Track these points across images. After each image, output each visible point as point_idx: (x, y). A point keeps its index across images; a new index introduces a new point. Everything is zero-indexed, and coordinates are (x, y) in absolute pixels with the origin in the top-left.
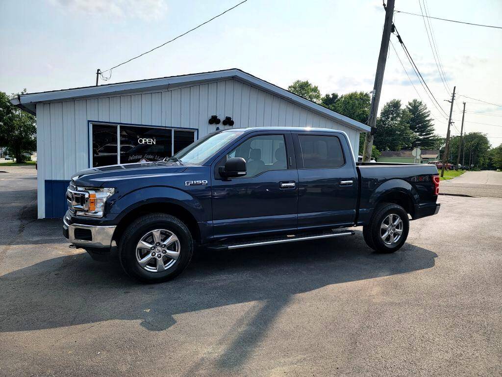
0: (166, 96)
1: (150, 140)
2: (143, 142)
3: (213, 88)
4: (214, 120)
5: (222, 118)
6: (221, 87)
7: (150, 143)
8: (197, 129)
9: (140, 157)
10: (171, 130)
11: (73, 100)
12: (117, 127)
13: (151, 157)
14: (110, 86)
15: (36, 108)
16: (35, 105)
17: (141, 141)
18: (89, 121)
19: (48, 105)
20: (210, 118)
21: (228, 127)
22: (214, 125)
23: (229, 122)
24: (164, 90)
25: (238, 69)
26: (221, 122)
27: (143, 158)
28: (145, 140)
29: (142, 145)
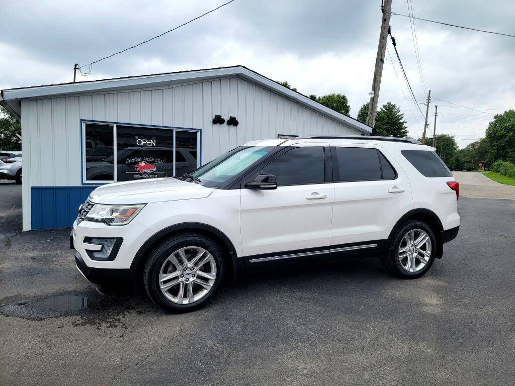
0: (168, 93)
1: (150, 141)
2: (143, 143)
3: (216, 86)
4: (218, 120)
5: (226, 118)
6: (225, 85)
7: (150, 144)
8: (201, 130)
9: (139, 159)
10: (173, 130)
11: (65, 97)
13: (151, 159)
14: (106, 81)
15: (20, 105)
16: (19, 102)
17: (140, 142)
18: (82, 120)
19: (35, 102)
20: (214, 117)
21: (232, 128)
22: (218, 125)
23: (233, 122)
24: (165, 87)
25: (243, 67)
26: (226, 121)
27: (142, 161)
28: (144, 141)
29: (142, 146)
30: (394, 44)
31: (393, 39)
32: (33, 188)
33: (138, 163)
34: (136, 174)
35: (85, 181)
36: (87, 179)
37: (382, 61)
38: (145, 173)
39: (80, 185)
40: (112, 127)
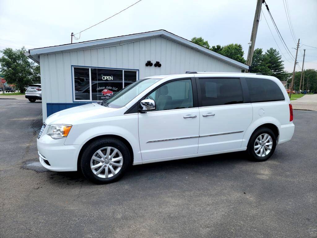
0: (119, 49)
1: (110, 77)
3: (148, 43)
4: (149, 64)
5: (154, 62)
6: (153, 42)
7: (109, 79)
8: (138, 70)
9: (104, 88)
10: (122, 71)
11: (62, 52)
12: (89, 69)
13: (110, 88)
14: (84, 43)
15: (39, 58)
16: (39, 56)
17: (104, 78)
18: (72, 66)
19: (47, 56)
20: (146, 62)
21: (157, 68)
22: (149, 67)
23: (158, 65)
24: (117, 45)
25: (163, 30)
26: (153, 65)
27: (105, 88)
28: (106, 77)
29: (105, 80)
30: (268, 9)
31: (267, 6)
32: (48, 104)
33: (103, 90)
34: (102, 96)
35: (75, 100)
36: (76, 99)
37: (258, 21)
38: (107, 96)
39: (72, 102)
40: (88, 69)
